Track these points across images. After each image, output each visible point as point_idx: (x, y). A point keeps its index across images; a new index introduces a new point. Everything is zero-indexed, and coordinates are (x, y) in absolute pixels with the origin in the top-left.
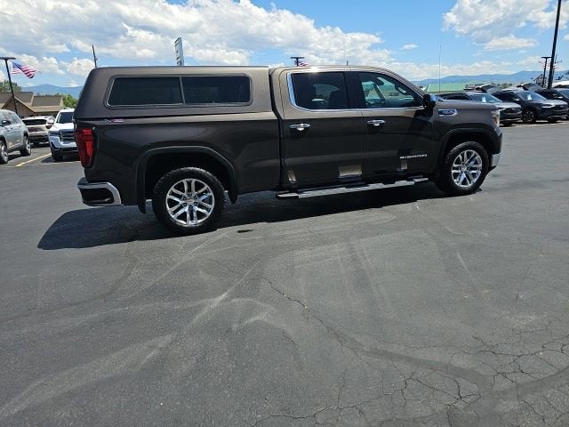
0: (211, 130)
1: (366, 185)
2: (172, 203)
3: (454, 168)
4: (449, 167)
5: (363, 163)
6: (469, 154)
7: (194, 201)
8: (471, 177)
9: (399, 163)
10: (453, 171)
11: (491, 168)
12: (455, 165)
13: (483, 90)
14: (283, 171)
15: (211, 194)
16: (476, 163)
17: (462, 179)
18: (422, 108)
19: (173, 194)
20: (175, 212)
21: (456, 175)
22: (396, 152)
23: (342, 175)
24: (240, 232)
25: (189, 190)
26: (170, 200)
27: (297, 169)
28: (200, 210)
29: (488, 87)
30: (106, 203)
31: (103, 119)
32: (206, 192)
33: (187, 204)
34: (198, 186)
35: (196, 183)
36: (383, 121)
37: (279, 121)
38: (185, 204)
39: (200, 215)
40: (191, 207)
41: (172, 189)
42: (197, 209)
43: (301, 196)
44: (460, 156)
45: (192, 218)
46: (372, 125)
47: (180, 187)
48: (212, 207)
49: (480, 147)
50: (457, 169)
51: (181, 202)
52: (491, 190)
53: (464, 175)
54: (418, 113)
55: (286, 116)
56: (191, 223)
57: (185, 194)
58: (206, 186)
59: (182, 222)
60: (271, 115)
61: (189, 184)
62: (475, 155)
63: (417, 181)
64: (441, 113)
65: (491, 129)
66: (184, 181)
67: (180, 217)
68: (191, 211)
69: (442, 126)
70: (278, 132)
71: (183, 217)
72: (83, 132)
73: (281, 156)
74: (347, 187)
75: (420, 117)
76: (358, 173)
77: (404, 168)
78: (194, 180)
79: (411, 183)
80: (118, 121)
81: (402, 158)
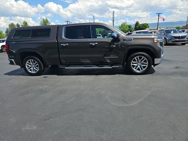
3: (133, 63)
4: (129, 62)
6: (140, 58)
7: (34, 66)
8: (142, 68)
14: (60, 59)
15: (38, 64)
16: (145, 62)
19: (28, 64)
20: (29, 69)
21: (134, 66)
22: (103, 55)
24: (44, 77)
25: (32, 63)
31: (11, 42)
33: (31, 66)
34: (34, 62)
36: (97, 43)
37: (58, 43)
40: (33, 68)
41: (27, 62)
42: (35, 68)
44: (135, 58)
45: (33, 71)
46: (92, 45)
48: (38, 68)
49: (147, 55)
58: (36, 62)
59: (31, 72)
62: (144, 58)
63: (113, 67)
66: (30, 60)
73: (59, 54)
74: (84, 67)
76: (89, 62)
78: (33, 60)
79: (111, 67)
80: (14, 42)
81: (105, 57)
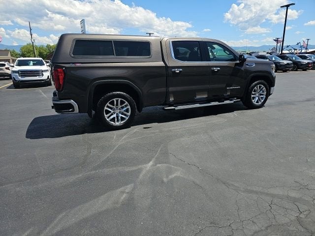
0: (131, 71)
1: (209, 103)
2: (107, 112)
4: (251, 94)
5: (208, 91)
6: (260, 87)
7: (119, 111)
8: (260, 99)
9: (226, 91)
10: (252, 96)
11: (270, 94)
12: (253, 93)
13: (250, 54)
14: (167, 95)
15: (129, 107)
16: (263, 92)
17: (256, 100)
18: (238, 62)
19: (108, 107)
20: (108, 117)
21: (254, 98)
22: (225, 85)
23: (198, 97)
24: (145, 128)
25: (117, 105)
26: (106, 110)
27: (175, 94)
28: (123, 116)
29: (253, 53)
30: (70, 111)
31: (69, 63)
32: (126, 106)
33: (115, 113)
34: (122, 103)
35: (121, 100)
36: (219, 69)
37: (166, 67)
38: (114, 113)
39: (122, 119)
40: (117, 114)
41: (108, 104)
42: (120, 115)
43: (176, 108)
44: (256, 88)
45: (118, 121)
46: (214, 70)
47: (112, 103)
48: (129, 114)
49: (266, 83)
50: (254, 94)
51: (112, 112)
52: (270, 106)
53: (257, 98)
54: (236, 64)
55: (170, 64)
56: (117, 124)
57: (115, 107)
58: (126, 103)
59: (112, 123)
60: (161, 64)
61: (117, 101)
62: (263, 88)
63: (235, 101)
64: (247, 65)
65: (270, 73)
66: (115, 100)
67: (111, 120)
68: (117, 117)
69: (248, 72)
70: (165, 73)
71: (113, 120)
72: (58, 71)
73: (167, 86)
74: (200, 104)
75: (237, 67)
76: (205, 96)
77: (229, 94)
78: (120, 99)
79: (232, 102)
80: (78, 65)
81: (228, 88)
